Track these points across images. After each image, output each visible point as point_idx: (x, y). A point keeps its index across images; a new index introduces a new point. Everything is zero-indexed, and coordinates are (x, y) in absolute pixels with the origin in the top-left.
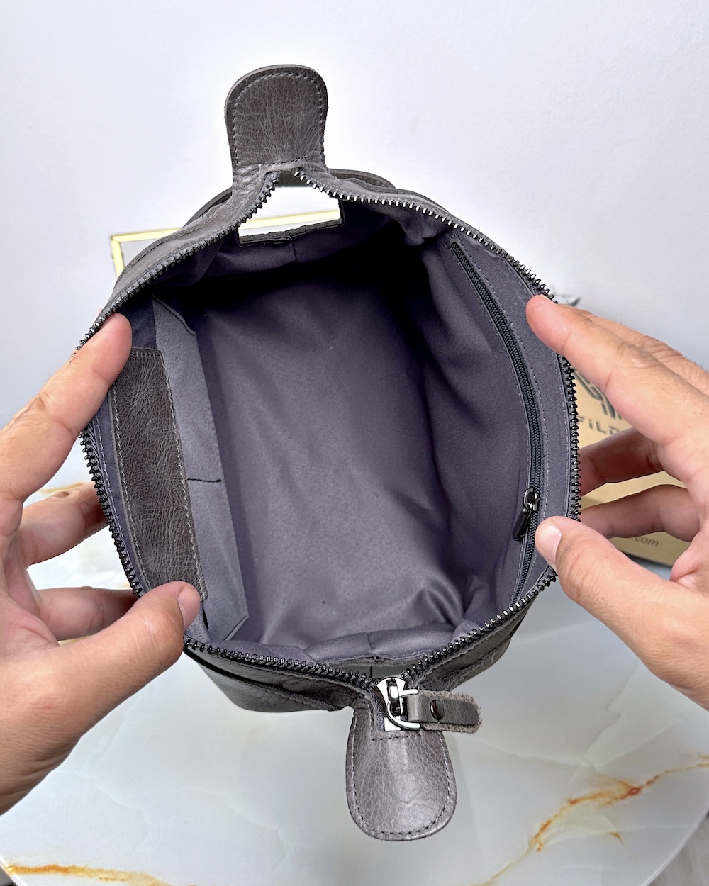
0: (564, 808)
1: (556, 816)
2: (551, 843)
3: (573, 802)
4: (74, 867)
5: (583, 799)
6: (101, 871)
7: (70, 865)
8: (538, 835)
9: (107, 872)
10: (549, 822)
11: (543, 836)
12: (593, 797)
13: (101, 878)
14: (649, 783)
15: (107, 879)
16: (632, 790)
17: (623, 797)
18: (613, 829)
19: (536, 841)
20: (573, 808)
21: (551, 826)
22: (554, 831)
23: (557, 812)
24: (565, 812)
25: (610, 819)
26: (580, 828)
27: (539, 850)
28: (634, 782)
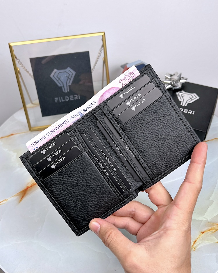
0: (200, 235)
1: (198, 238)
2: (198, 248)
3: (203, 233)
5: (206, 231)
8: (193, 245)
10: (196, 240)
11: (195, 246)
12: (209, 230)
18: (217, 241)
19: (193, 248)
20: (203, 234)
21: (197, 241)
22: (198, 243)
23: (198, 237)
24: (201, 236)
25: (216, 238)
26: (207, 241)
27: (194, 250)
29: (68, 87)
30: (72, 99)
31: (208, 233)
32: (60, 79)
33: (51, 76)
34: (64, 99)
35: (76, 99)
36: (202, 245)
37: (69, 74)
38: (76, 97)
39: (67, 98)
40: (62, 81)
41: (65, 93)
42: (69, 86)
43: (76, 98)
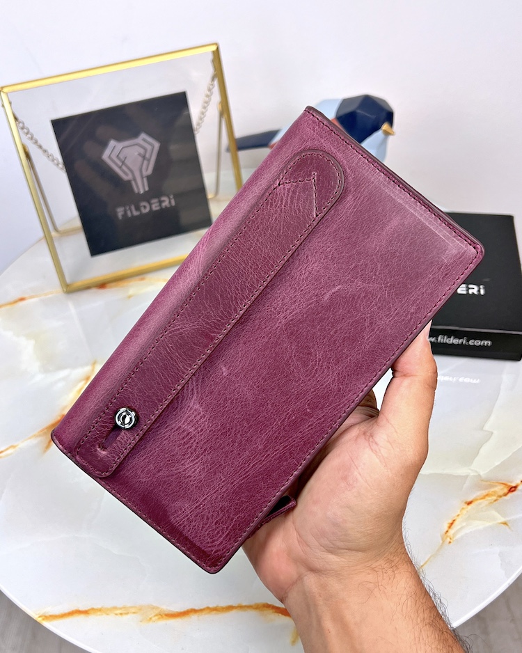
0: (463, 509)
1: (458, 515)
2: (458, 536)
3: (469, 503)
4: (93, 609)
5: (476, 500)
6: (115, 608)
7: (89, 608)
8: (447, 531)
9: (121, 609)
10: (454, 521)
11: (452, 532)
12: (484, 498)
13: (116, 614)
15: (121, 614)
16: (511, 488)
17: (505, 495)
18: (503, 520)
19: (447, 537)
20: (470, 507)
21: (456, 523)
22: (459, 527)
23: (459, 513)
24: (464, 512)
25: (499, 513)
26: (477, 522)
27: (450, 543)
28: (511, 482)
29: (145, 180)
30: (156, 207)
31: (480, 504)
32: (126, 161)
33: (105, 156)
34: (138, 208)
35: (166, 207)
36: (466, 531)
37: (146, 150)
38: (164, 201)
39: (145, 207)
40: (131, 166)
41: (139, 193)
42: (149, 178)
43: (166, 204)
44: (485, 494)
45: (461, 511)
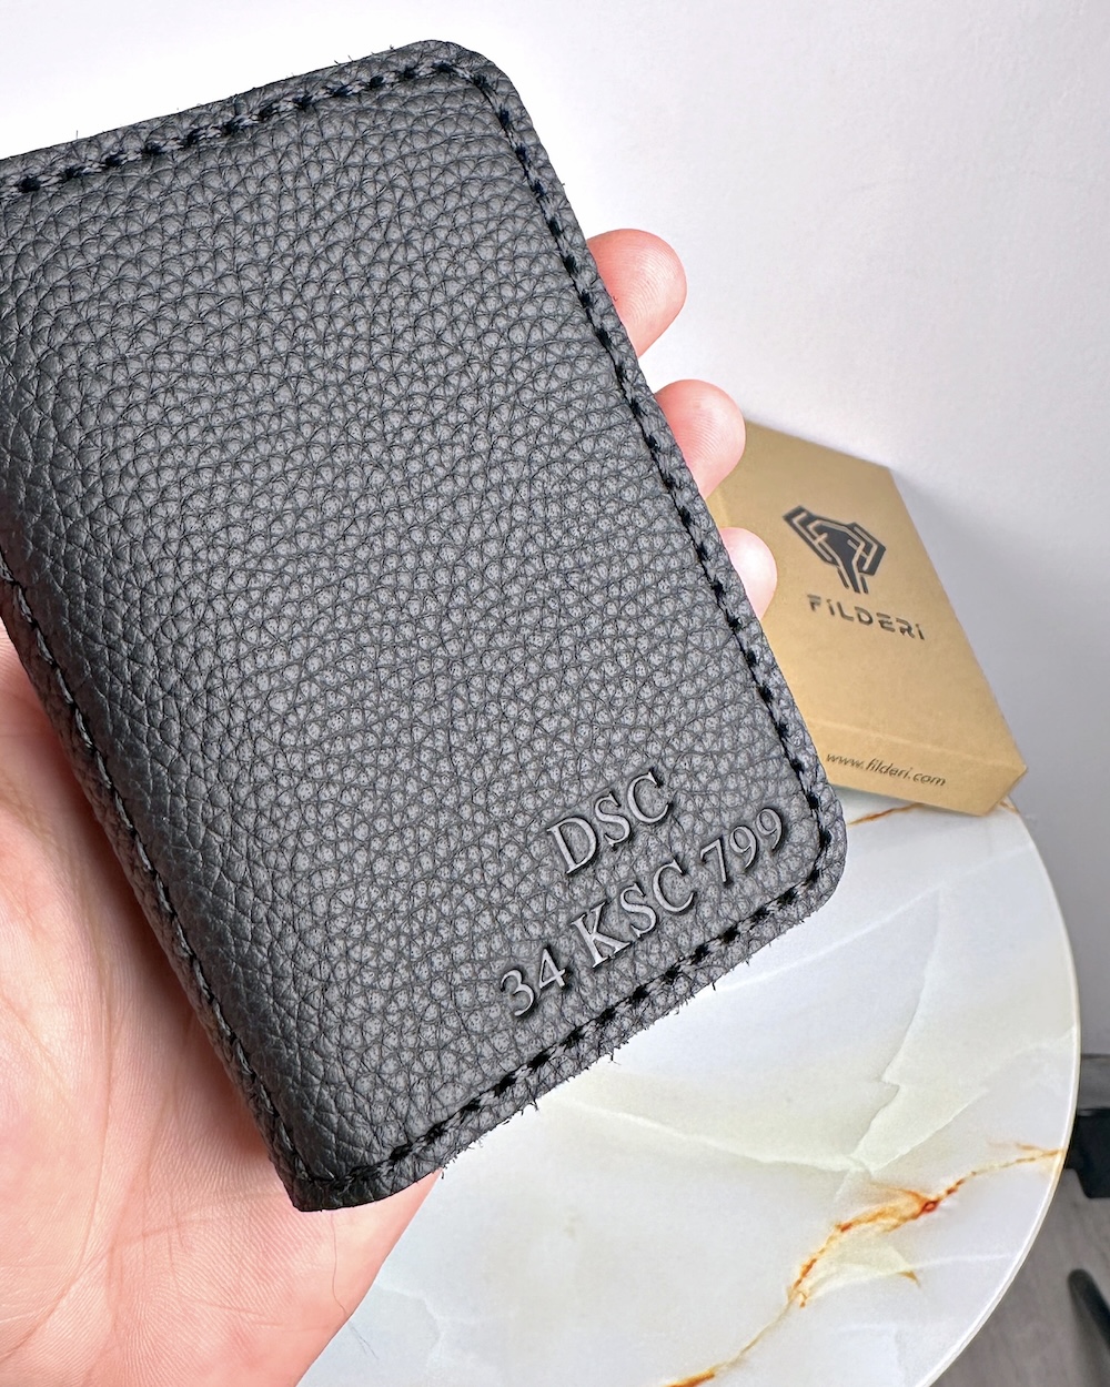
0: (831, 1238)
1: (823, 1251)
2: (820, 1293)
3: (845, 1228)
5: (858, 1222)
8: (799, 1281)
11: (807, 1284)
12: (873, 1219)
14: (950, 1192)
16: (927, 1204)
17: (915, 1216)
18: (907, 1267)
19: (798, 1292)
20: (845, 1236)
21: (816, 1266)
22: (821, 1275)
23: (823, 1245)
24: (834, 1244)
25: (899, 1252)
26: (859, 1269)
27: (803, 1305)
28: (929, 1192)
31: (867, 1230)
36: (838, 1283)
44: (876, 1211)
45: (828, 1243)
